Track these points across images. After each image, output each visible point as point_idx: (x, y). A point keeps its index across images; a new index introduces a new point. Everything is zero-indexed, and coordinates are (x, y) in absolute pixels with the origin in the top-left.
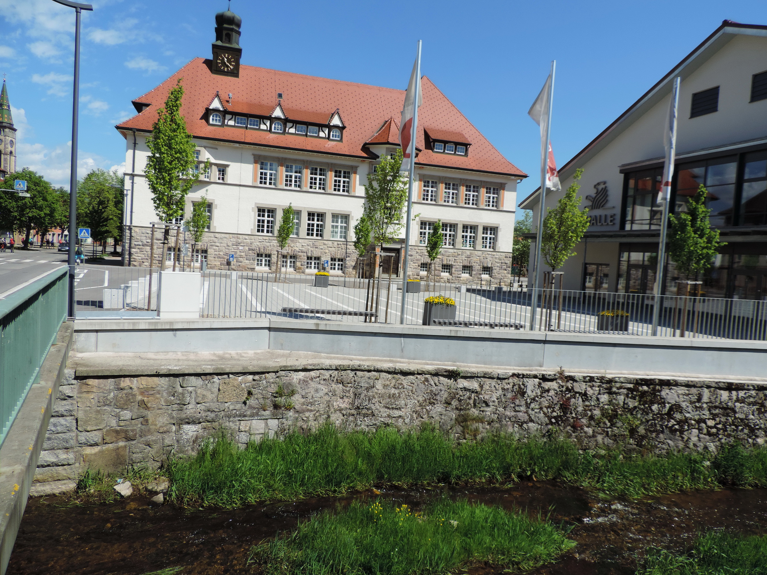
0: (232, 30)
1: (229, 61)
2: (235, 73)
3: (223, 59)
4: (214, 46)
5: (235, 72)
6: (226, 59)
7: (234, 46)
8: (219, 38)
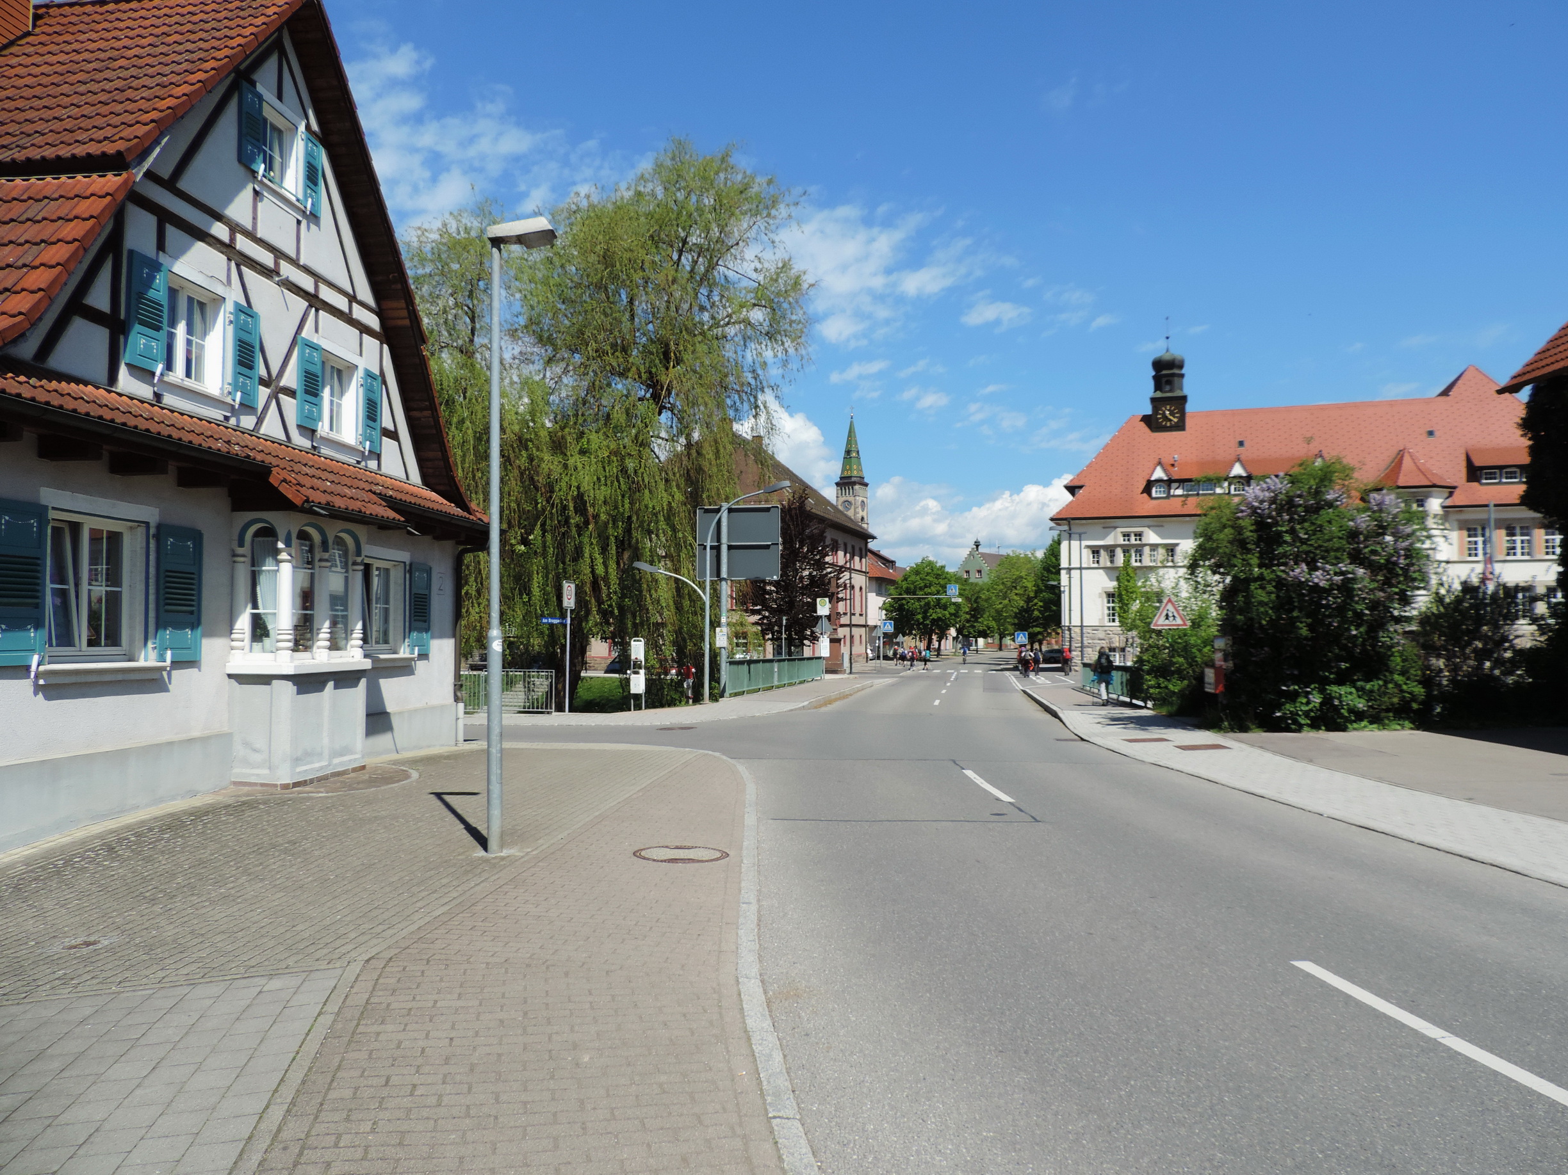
0: (1173, 375)
1: (1172, 414)
2: (1180, 426)
3: (1164, 412)
4: (1153, 400)
5: (1181, 424)
6: (1167, 412)
7: (1177, 393)
8: (1158, 387)
